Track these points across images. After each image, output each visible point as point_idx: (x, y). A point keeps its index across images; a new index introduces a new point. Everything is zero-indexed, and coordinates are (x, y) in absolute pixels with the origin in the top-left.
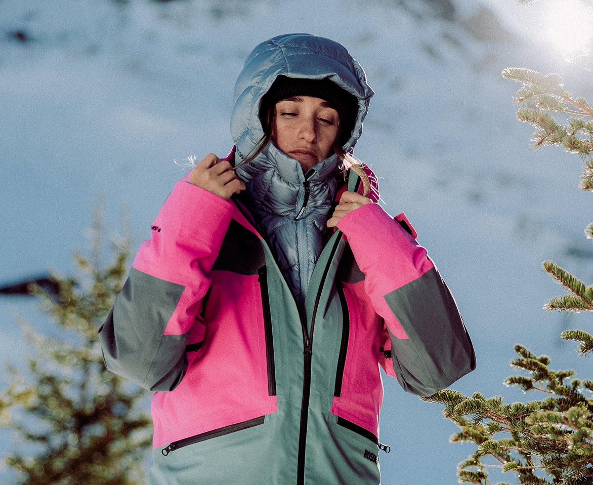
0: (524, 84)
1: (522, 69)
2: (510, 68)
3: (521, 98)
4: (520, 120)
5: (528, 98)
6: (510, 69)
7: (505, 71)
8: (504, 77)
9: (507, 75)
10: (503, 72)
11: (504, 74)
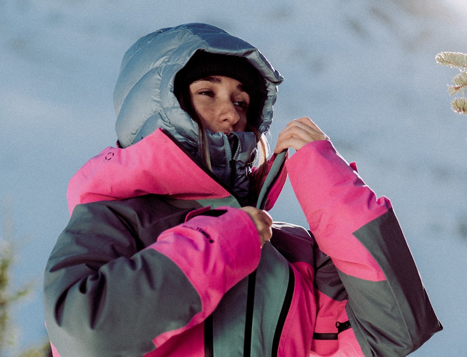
0: (461, 71)
1: (459, 53)
2: (445, 52)
3: (457, 86)
4: (455, 111)
5: (464, 86)
6: (445, 54)
7: (440, 56)
8: (437, 62)
9: (442, 61)
10: (436, 57)
11: (438, 59)
